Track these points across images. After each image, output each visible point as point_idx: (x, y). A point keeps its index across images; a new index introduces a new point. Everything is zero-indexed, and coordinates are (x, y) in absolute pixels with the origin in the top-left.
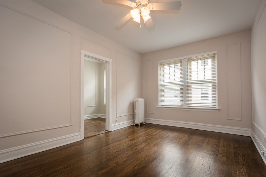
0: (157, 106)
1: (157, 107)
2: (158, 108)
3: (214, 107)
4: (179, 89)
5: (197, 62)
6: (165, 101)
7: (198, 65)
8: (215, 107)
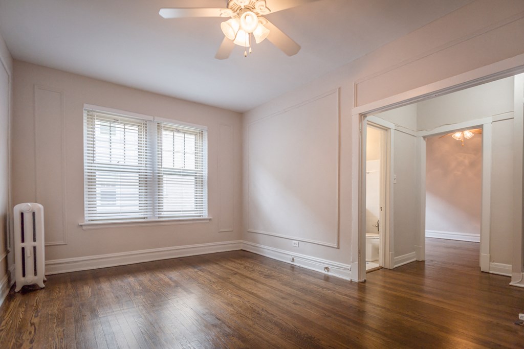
0: (80, 224)
1: (81, 226)
2: (84, 228)
3: (200, 216)
4: (137, 182)
5: (172, 134)
6: (99, 209)
7: (174, 140)
8: (202, 216)
